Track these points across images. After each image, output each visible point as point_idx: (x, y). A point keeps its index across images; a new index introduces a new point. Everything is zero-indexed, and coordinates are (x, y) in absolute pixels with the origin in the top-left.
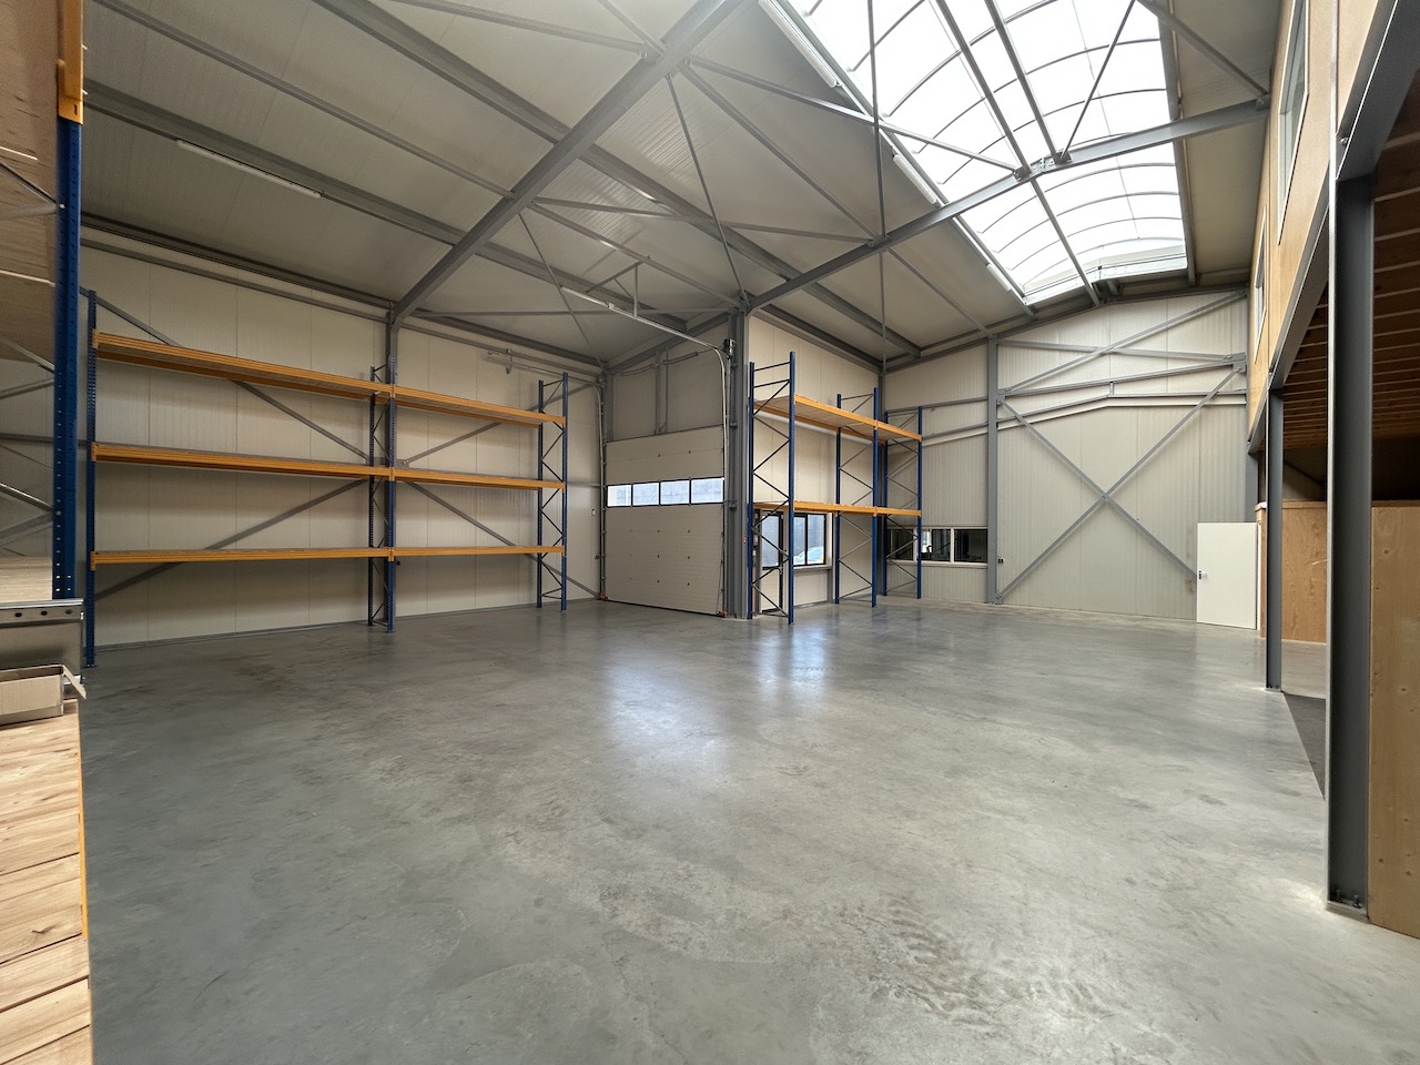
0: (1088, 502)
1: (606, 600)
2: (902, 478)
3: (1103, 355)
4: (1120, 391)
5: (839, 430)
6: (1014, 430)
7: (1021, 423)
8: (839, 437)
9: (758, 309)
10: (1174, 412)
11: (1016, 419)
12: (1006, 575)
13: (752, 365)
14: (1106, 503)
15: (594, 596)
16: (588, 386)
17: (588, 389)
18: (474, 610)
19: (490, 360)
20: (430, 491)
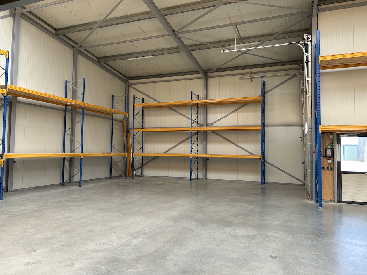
15: (302, 183)
16: (296, 75)
17: (296, 77)
18: (237, 181)
19: (242, 79)
20: (220, 134)
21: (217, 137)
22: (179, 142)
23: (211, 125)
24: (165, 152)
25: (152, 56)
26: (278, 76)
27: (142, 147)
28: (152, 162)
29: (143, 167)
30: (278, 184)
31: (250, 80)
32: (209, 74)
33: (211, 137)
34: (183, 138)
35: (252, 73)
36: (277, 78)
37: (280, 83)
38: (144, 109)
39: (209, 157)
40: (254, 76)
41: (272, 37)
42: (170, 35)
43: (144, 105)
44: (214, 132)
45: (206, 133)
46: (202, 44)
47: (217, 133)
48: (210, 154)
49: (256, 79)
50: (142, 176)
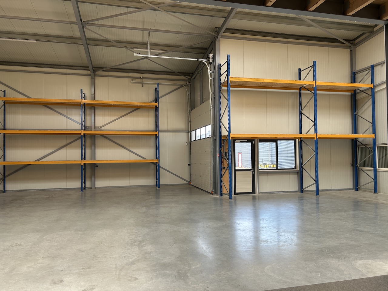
1: (191, 184)
5: (300, 89)
15: (188, 183)
16: (182, 86)
17: (183, 88)
18: (129, 186)
19: (134, 83)
20: (110, 138)
21: (106, 142)
22: (59, 147)
23: (99, 128)
24: (39, 160)
25: (35, 41)
26: (167, 85)
27: (4, 154)
28: (19, 172)
29: (6, 178)
30: (167, 185)
31: (141, 85)
32: (98, 73)
33: (99, 142)
34: (65, 142)
35: (143, 78)
36: (166, 86)
37: (169, 92)
38: (6, 105)
39: (97, 164)
40: (145, 81)
41: (177, 49)
42: (77, 24)
43: (5, 99)
44: (103, 136)
45: (93, 136)
46: (107, 41)
47: (107, 137)
48: (98, 160)
49: (147, 85)
50: (4, 191)
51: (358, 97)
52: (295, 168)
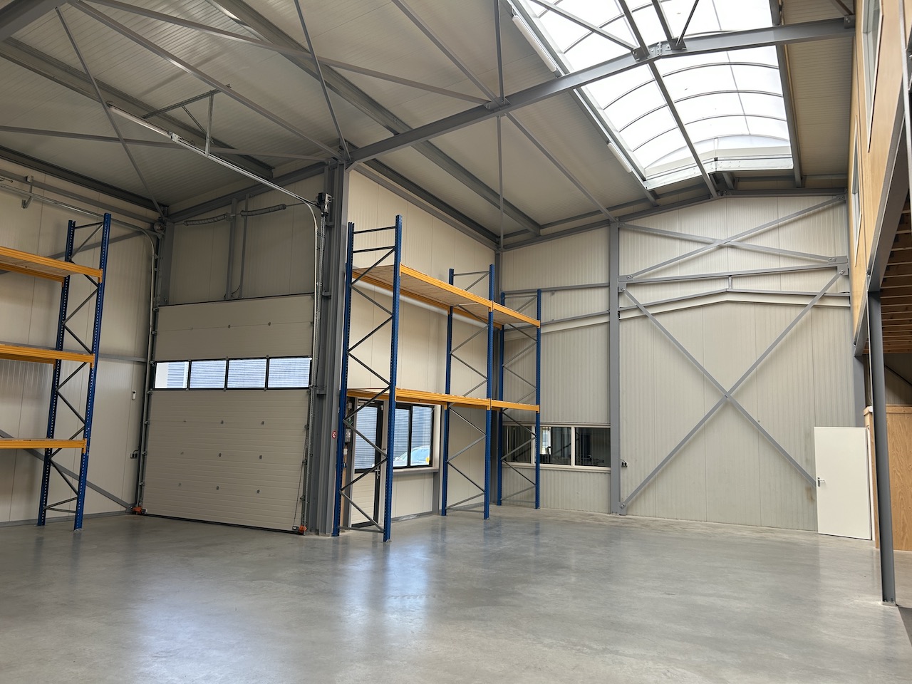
0: (711, 401)
1: (142, 513)
2: (519, 367)
3: (721, 247)
4: (739, 285)
5: (451, 309)
6: (637, 321)
7: (643, 313)
8: (450, 318)
9: (360, 163)
10: (788, 310)
11: (637, 308)
12: (630, 480)
13: (351, 226)
14: (728, 403)
16: (140, 234)
17: (140, 237)
35: (33, 181)
49: (38, 205)
51: (508, 337)
52: (431, 464)
